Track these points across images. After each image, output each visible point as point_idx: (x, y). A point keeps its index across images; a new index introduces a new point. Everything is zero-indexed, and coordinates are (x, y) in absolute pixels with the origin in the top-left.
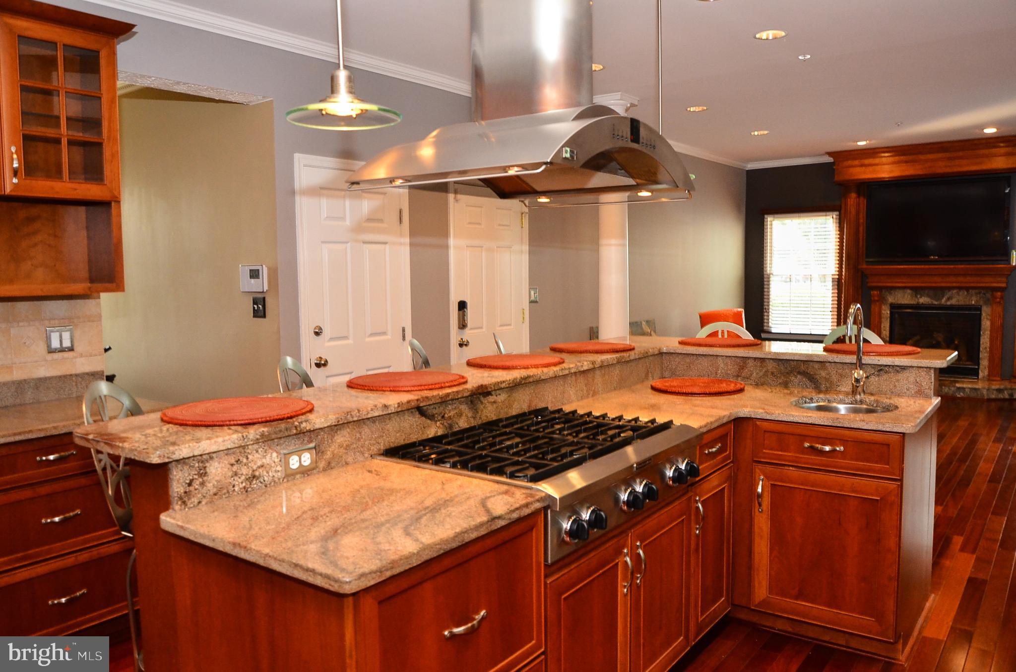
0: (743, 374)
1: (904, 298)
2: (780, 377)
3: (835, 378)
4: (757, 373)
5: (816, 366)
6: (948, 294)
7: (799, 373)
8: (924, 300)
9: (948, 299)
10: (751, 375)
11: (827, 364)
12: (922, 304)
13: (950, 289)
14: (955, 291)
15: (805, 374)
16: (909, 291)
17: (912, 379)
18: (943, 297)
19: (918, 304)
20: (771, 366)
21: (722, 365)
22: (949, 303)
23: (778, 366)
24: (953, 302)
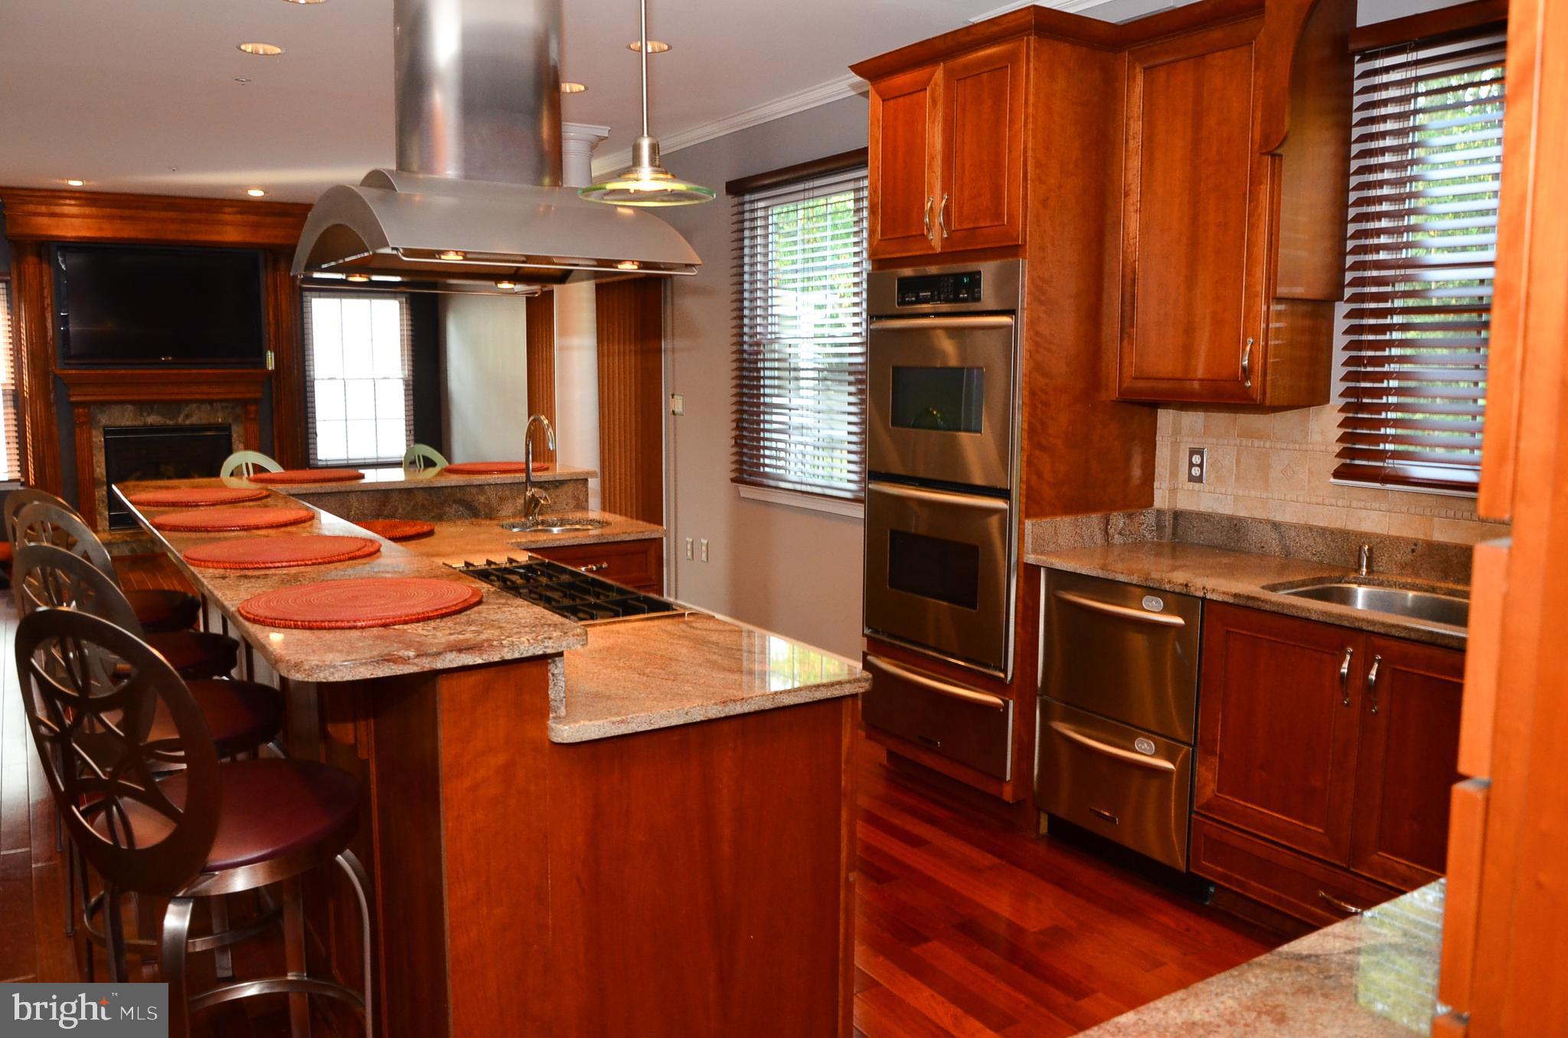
0: (385, 512)
1: (125, 418)
2: (433, 509)
3: (494, 502)
4: (403, 509)
5: (474, 491)
6: (187, 410)
7: (454, 501)
8: (153, 419)
9: (187, 416)
10: (396, 511)
11: (486, 487)
12: (151, 425)
13: (188, 402)
14: (194, 405)
15: (460, 502)
16: (130, 407)
17: (570, 493)
18: (179, 413)
19: (145, 425)
20: (420, 498)
21: (356, 504)
22: (188, 422)
23: (430, 496)
24: (194, 420)
